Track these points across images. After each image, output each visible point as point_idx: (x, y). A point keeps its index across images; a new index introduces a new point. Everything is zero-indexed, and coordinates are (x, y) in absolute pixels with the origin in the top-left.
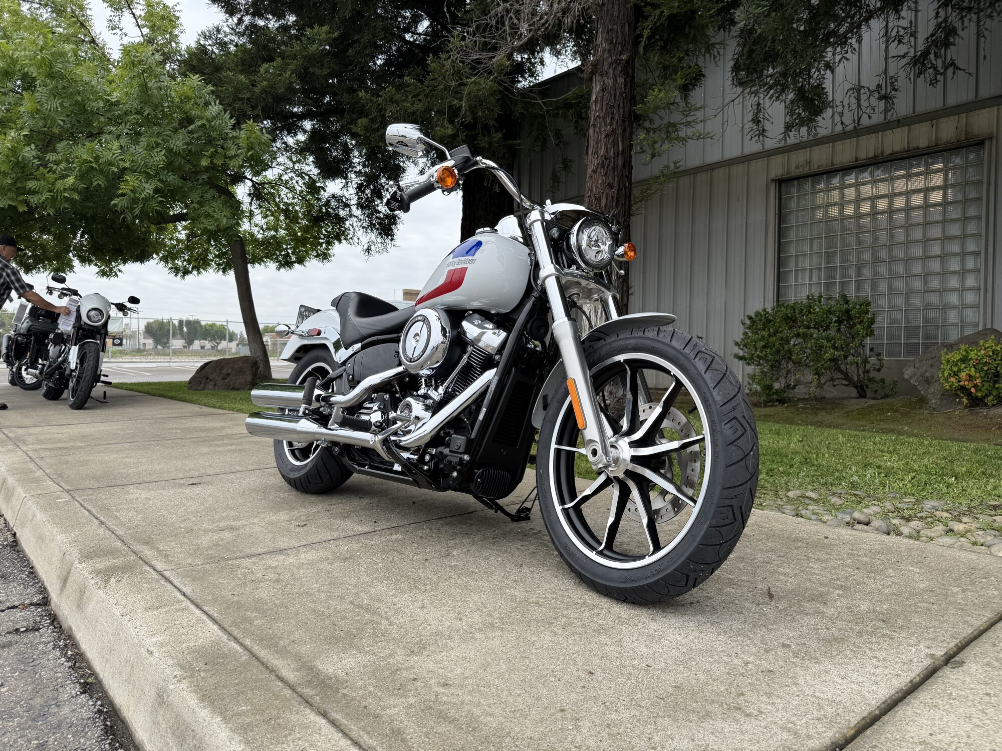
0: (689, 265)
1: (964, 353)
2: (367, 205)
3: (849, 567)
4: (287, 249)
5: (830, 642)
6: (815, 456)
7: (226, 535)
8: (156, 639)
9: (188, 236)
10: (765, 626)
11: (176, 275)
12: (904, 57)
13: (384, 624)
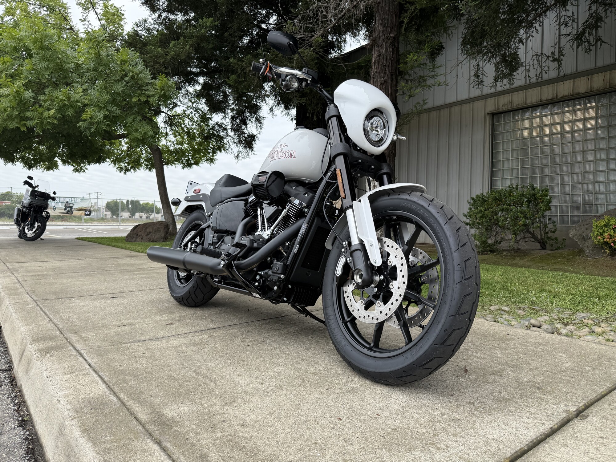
0: (436, 166)
1: (607, 221)
2: (238, 129)
3: (520, 353)
4: (188, 156)
5: (501, 401)
6: (509, 284)
7: (127, 329)
8: (65, 393)
9: (128, 148)
10: (459, 390)
11: (120, 172)
12: (569, 35)
13: (212, 384)
